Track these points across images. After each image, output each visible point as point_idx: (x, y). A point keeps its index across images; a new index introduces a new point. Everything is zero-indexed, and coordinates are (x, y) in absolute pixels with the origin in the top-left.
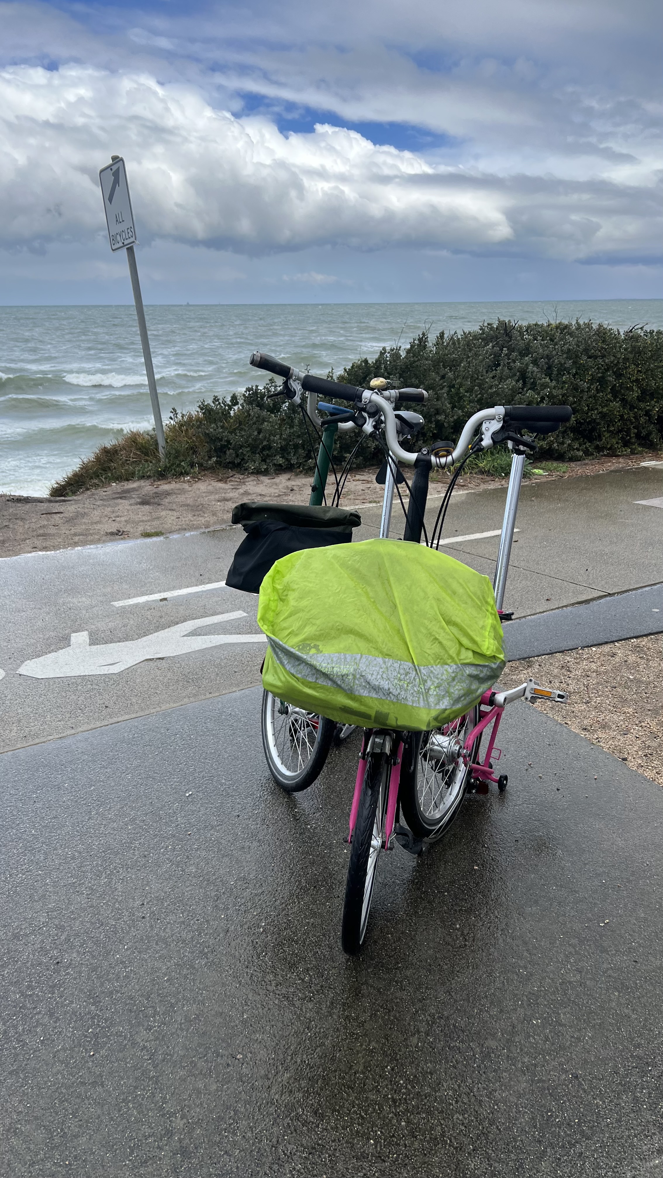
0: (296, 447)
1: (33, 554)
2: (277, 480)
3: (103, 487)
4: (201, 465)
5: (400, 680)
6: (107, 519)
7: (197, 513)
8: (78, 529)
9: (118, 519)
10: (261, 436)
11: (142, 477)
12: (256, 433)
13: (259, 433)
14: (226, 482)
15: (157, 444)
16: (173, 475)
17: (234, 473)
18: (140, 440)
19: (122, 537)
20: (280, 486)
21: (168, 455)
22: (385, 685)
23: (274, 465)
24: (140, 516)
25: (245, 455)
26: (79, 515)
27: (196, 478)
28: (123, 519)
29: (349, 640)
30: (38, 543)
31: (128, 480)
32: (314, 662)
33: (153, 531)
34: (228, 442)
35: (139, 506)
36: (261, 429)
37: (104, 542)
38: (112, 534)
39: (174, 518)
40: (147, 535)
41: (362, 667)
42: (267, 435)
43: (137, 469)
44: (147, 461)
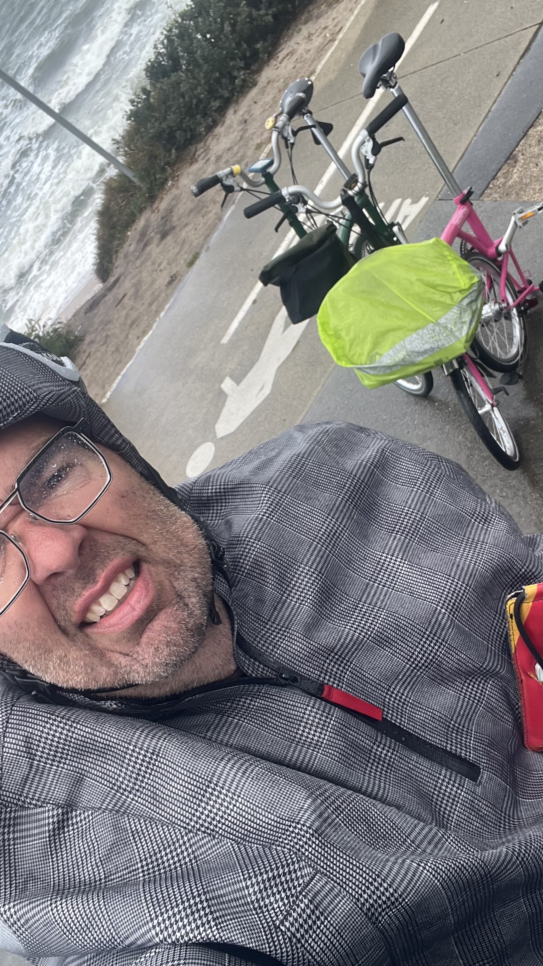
0: (218, 81)
1: (142, 344)
2: (228, 122)
3: (124, 242)
4: (168, 163)
5: (433, 337)
6: (155, 273)
7: (203, 211)
8: (148, 297)
9: (162, 267)
10: (187, 99)
11: (141, 210)
12: (181, 100)
13: (183, 97)
14: (196, 161)
15: (127, 177)
16: (159, 189)
17: (195, 146)
18: (114, 185)
19: (177, 280)
20: (235, 125)
21: (142, 179)
22: (427, 346)
23: (215, 111)
24: (172, 251)
25: (189, 125)
26: (137, 286)
27: (175, 178)
28: (164, 264)
29: (390, 338)
30: (135, 331)
31: (134, 221)
32: (383, 364)
33: (191, 256)
34: (169, 127)
35: (164, 242)
36: (183, 93)
37: (172, 294)
38: (170, 283)
39: (193, 232)
40: (191, 264)
41: (409, 347)
42: (191, 94)
43: (132, 207)
44: (132, 196)
